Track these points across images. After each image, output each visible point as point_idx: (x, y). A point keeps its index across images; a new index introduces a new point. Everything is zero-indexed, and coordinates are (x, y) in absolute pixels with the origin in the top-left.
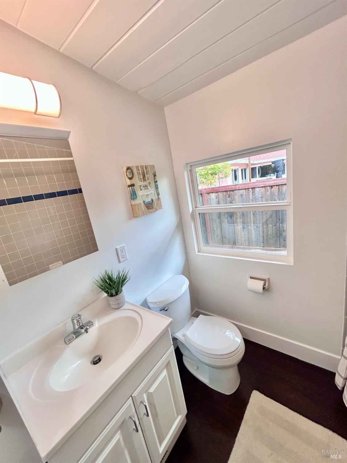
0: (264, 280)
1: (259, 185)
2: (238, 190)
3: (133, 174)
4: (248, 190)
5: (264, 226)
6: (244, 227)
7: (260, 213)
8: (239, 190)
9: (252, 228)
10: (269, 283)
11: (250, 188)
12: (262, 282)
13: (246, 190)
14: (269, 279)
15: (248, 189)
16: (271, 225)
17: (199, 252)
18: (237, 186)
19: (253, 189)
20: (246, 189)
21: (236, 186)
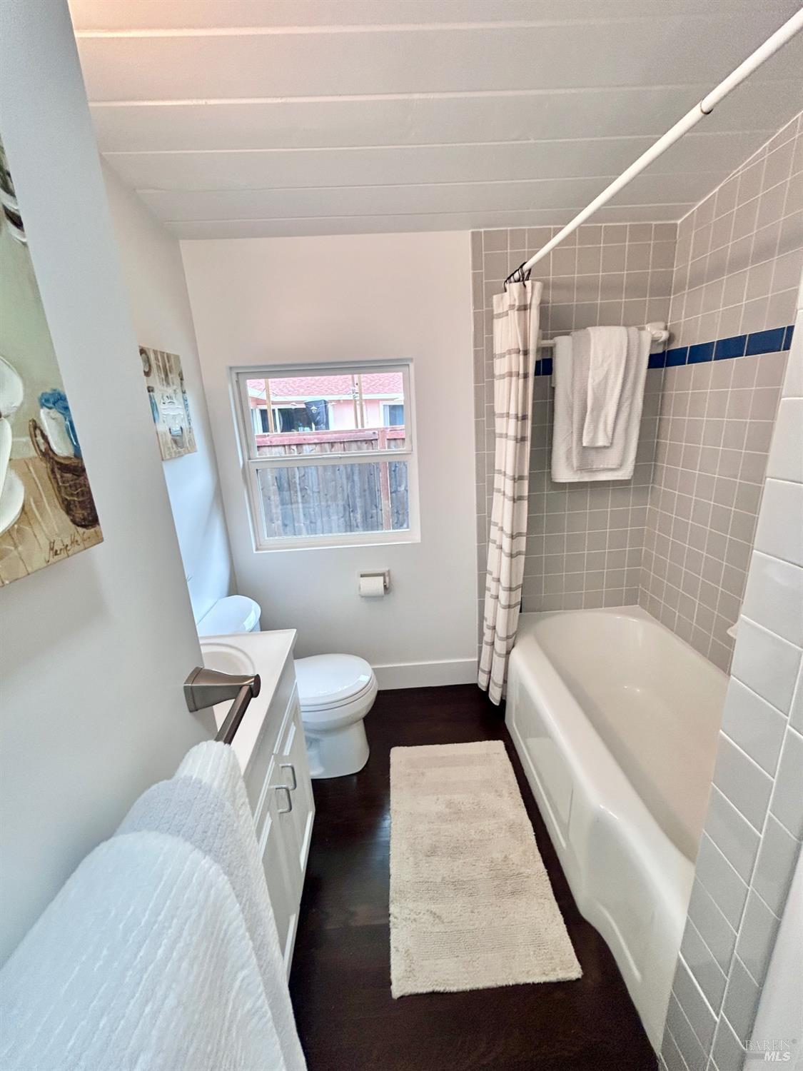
0: (383, 575)
1: (310, 439)
2: (269, 446)
3: (150, 366)
4: (290, 449)
5: (324, 519)
6: (286, 522)
7: (316, 495)
8: (271, 446)
9: (302, 525)
10: (390, 578)
11: (294, 445)
12: (382, 578)
13: (286, 447)
14: (389, 571)
15: (290, 445)
16: (336, 517)
17: (257, 549)
18: (267, 438)
19: (299, 447)
20: (284, 446)
21: (264, 439)
